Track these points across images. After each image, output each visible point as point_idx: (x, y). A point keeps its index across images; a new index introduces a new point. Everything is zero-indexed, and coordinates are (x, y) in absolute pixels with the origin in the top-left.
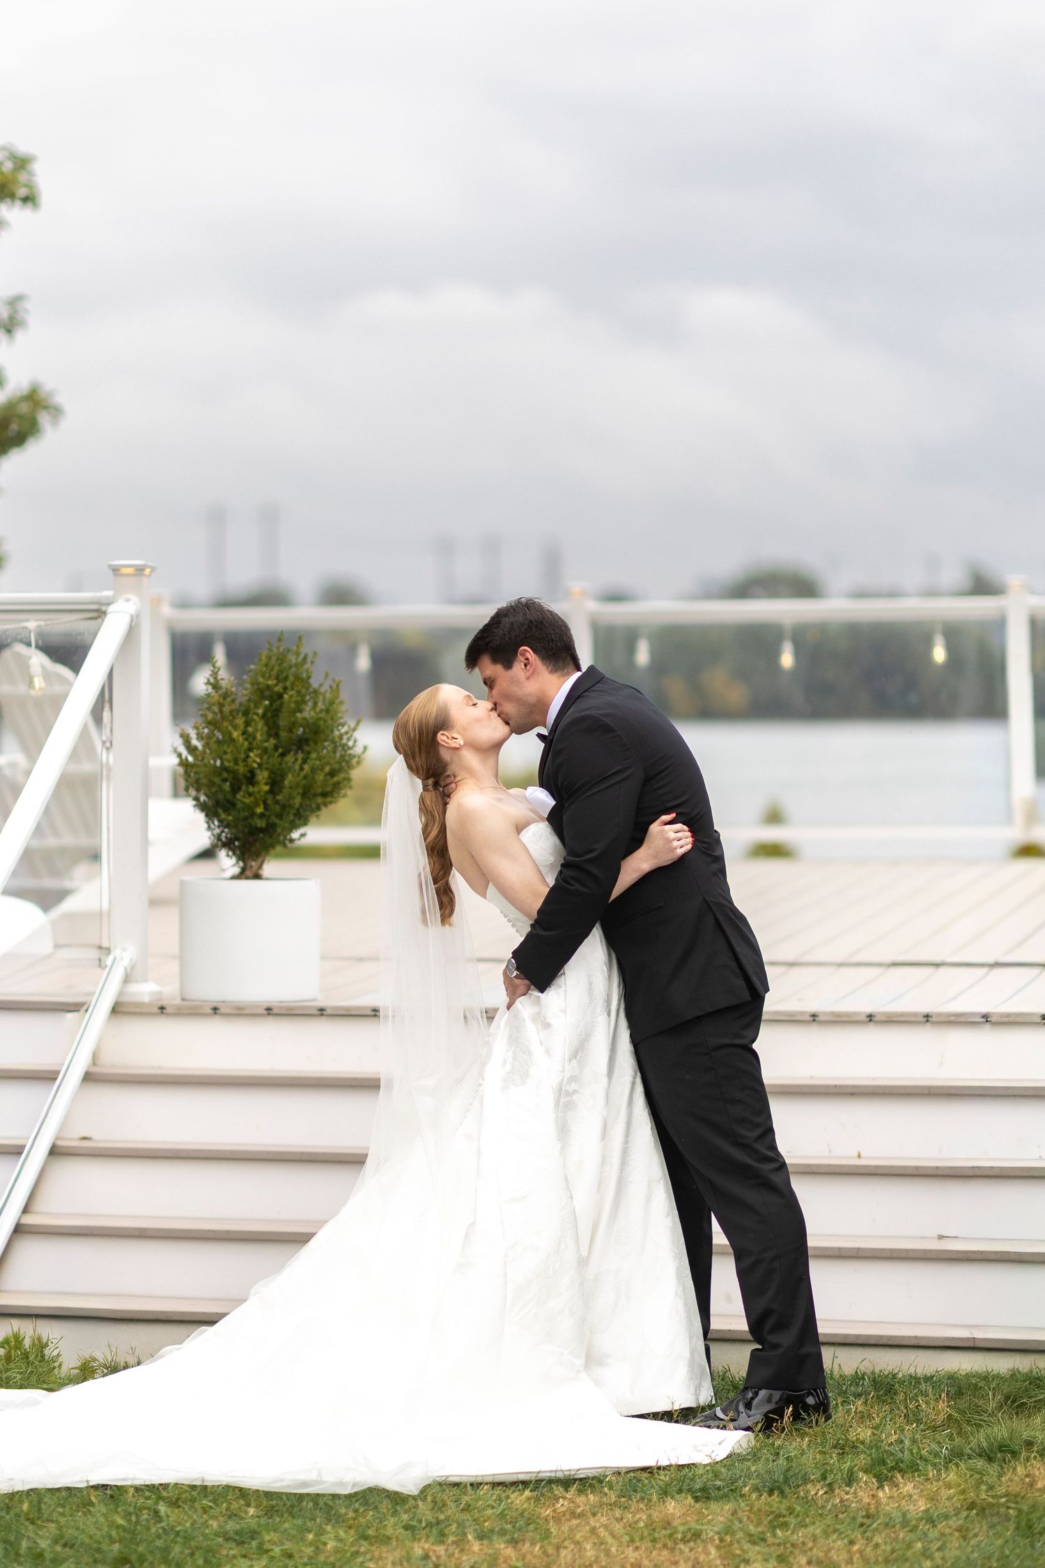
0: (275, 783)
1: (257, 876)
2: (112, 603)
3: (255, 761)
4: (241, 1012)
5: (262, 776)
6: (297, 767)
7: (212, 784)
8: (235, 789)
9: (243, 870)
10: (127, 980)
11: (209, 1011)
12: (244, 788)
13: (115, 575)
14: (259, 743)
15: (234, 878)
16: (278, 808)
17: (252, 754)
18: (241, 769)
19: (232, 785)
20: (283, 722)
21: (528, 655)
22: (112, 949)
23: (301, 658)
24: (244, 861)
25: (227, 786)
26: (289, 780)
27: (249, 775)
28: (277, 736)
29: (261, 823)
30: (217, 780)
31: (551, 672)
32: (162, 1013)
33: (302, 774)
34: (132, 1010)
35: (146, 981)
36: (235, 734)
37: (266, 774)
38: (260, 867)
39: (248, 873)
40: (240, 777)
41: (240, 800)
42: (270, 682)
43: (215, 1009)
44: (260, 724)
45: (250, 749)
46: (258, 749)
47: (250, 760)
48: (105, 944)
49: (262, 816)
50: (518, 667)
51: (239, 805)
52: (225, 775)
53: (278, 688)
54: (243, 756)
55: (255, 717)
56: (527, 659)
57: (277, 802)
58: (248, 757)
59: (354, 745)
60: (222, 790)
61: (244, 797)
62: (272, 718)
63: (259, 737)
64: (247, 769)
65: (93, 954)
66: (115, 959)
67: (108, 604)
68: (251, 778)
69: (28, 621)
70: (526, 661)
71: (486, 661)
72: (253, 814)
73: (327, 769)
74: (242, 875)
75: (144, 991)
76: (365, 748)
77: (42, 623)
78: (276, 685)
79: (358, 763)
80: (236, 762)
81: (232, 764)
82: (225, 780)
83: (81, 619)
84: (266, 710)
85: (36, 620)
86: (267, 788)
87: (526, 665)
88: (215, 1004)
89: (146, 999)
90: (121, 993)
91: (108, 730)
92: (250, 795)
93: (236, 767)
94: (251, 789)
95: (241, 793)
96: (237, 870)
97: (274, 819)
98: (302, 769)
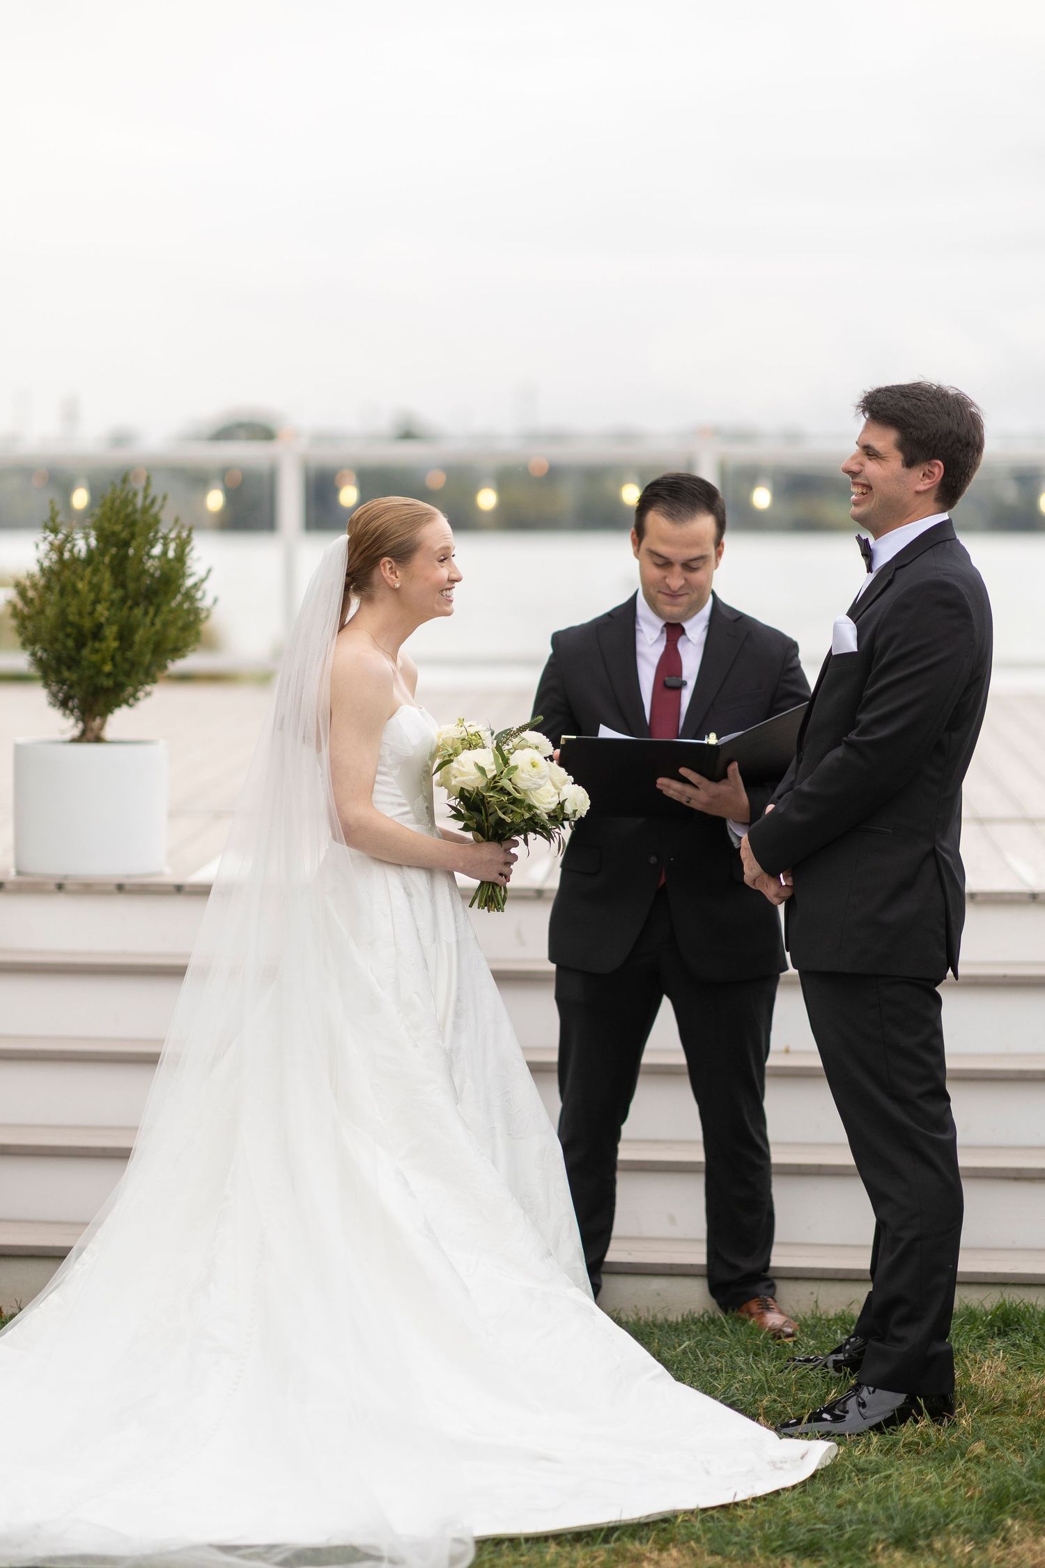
0: (125, 637)
1: (98, 739)
3: (102, 615)
4: (89, 889)
5: (111, 631)
6: (148, 620)
7: (54, 640)
8: (80, 645)
9: (84, 733)
11: (53, 887)
12: (90, 644)
14: (105, 595)
15: (75, 741)
16: (126, 666)
17: (98, 607)
18: (87, 624)
19: (76, 641)
20: (131, 571)
23: (149, 501)
24: (83, 721)
25: (70, 643)
26: (138, 637)
27: (95, 630)
28: (123, 585)
29: (108, 683)
30: (61, 636)
33: (153, 630)
36: (80, 585)
37: (115, 629)
38: (102, 727)
39: (90, 735)
40: (86, 632)
41: (85, 658)
42: (116, 528)
43: (60, 887)
44: (107, 575)
45: (97, 602)
46: (106, 601)
47: (96, 615)
49: (109, 675)
51: (85, 663)
53: (125, 535)
54: (89, 609)
55: (103, 567)
57: (126, 660)
58: (94, 609)
59: (203, 596)
60: (65, 647)
61: (90, 654)
62: (119, 566)
63: (105, 588)
64: (93, 623)
68: (97, 633)
72: (99, 672)
73: (180, 623)
74: (82, 738)
76: (215, 601)
78: (123, 530)
79: (207, 617)
80: (80, 614)
81: (77, 617)
82: (68, 636)
84: (113, 557)
86: (115, 644)
87: (924, 476)
88: (58, 881)
92: (97, 651)
93: (81, 621)
94: (97, 645)
95: (87, 650)
96: (76, 732)
97: (122, 678)
98: (153, 624)
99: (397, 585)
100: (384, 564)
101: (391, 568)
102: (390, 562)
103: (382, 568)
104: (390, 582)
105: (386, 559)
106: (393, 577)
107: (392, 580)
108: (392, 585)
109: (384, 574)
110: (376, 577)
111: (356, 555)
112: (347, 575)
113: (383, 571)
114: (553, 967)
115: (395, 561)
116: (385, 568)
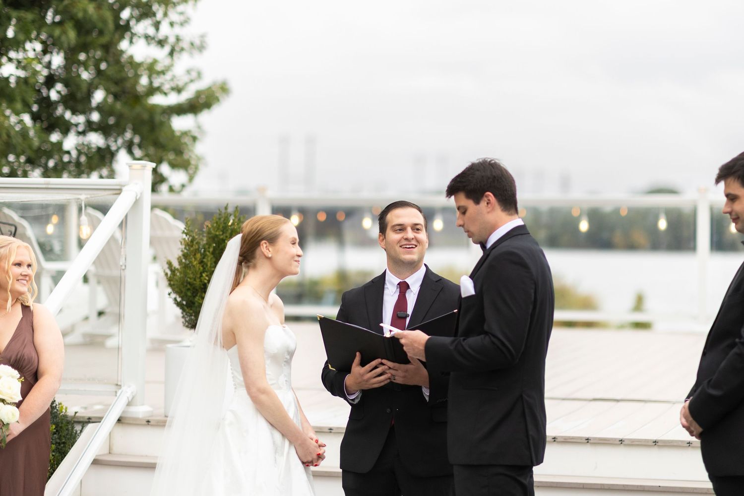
2: (128, 185)
3: (205, 279)
10: (129, 404)
13: (130, 169)
14: (209, 268)
17: (204, 275)
21: (490, 199)
22: (122, 386)
23: (237, 219)
27: (202, 287)
31: (502, 210)
32: (148, 424)
34: (131, 422)
35: (143, 405)
40: (198, 288)
41: (197, 301)
42: (217, 233)
45: (203, 272)
48: (119, 383)
50: (483, 204)
52: (189, 286)
54: (198, 276)
55: (208, 253)
56: (489, 200)
58: (201, 276)
61: (199, 300)
63: (209, 264)
64: (201, 283)
65: (114, 388)
66: (122, 391)
67: (124, 186)
69: (81, 194)
70: (488, 201)
71: (462, 196)
75: (141, 411)
77: (89, 196)
80: (195, 279)
83: (111, 194)
85: (85, 194)
87: (488, 203)
89: (140, 416)
90: (124, 412)
91: (124, 259)
93: (195, 282)
95: (197, 298)
99: (270, 256)
100: (262, 245)
101: (266, 247)
102: (266, 243)
103: (262, 247)
104: (266, 254)
105: (264, 241)
106: (268, 251)
107: (268, 253)
108: (267, 256)
109: (263, 250)
110: (258, 252)
111: (246, 244)
112: (240, 255)
113: (262, 248)
114: (341, 470)
115: (268, 242)
116: (263, 246)
